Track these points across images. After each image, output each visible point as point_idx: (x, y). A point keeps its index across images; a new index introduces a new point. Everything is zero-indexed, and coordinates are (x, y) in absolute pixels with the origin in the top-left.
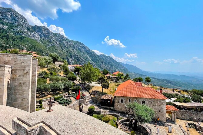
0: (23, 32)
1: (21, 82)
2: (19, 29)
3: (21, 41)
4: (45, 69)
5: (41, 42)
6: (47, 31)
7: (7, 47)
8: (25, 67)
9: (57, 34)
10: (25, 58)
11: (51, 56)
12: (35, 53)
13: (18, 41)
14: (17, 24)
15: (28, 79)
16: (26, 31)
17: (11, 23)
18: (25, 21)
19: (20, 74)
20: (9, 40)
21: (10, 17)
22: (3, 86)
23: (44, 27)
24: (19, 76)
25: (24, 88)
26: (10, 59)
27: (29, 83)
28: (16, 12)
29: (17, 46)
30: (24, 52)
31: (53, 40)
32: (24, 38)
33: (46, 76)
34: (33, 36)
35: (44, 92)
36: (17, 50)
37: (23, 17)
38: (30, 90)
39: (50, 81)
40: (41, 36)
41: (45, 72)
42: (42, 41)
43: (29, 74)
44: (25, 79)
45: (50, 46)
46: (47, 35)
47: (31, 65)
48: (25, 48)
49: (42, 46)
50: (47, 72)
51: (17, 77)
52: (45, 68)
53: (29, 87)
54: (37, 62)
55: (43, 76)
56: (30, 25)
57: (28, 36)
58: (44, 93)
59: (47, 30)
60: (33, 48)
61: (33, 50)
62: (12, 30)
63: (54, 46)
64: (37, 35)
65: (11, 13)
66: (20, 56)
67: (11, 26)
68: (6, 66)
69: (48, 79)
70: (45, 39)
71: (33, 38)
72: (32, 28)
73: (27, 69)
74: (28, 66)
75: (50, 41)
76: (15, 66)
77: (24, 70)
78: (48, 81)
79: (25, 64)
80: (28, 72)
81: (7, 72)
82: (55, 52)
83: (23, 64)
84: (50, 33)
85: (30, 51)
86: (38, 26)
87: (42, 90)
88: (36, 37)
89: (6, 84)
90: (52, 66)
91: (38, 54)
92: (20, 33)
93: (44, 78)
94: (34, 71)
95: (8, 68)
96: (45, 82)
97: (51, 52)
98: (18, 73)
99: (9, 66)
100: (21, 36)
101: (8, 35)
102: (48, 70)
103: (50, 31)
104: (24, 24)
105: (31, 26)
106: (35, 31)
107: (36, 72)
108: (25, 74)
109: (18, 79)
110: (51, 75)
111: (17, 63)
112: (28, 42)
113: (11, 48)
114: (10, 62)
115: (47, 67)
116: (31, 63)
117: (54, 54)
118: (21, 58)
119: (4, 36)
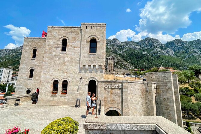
0: (157, 52)
1: (165, 97)
2: (155, 50)
3: (157, 60)
4: (187, 85)
5: (175, 57)
6: (180, 43)
7: (148, 67)
8: (166, 83)
9: (193, 41)
10: (165, 75)
11: (191, 69)
12: (171, 69)
13: (155, 60)
14: (153, 47)
15: (172, 96)
16: (160, 50)
17: (149, 48)
18: (158, 43)
19: (163, 90)
20: (149, 62)
21: (148, 44)
22: (153, 99)
23: (176, 40)
24: (163, 91)
25: (169, 103)
26: (154, 77)
27: (173, 99)
28: (151, 38)
29: (155, 65)
30: (162, 69)
31: (191, 50)
32: (159, 56)
33: (189, 93)
34: (167, 53)
35: (191, 113)
36: (156, 68)
37: (156, 40)
38: (175, 107)
39: (196, 100)
40: (174, 50)
41: (187, 88)
42: (176, 55)
43: (171, 90)
44: (168, 95)
45: (188, 57)
46: (181, 46)
47: (172, 81)
48: (161, 65)
49: (177, 60)
50: (190, 88)
51: (161, 92)
52: (186, 83)
53: (173, 104)
54: (177, 78)
55: (185, 93)
56: (162, 44)
57: (162, 54)
58: (191, 115)
59: (180, 41)
60: (169, 64)
61: (169, 66)
62: (150, 53)
63: (193, 56)
64: (170, 51)
65: (148, 41)
66: (161, 74)
67: (149, 50)
68: (153, 82)
69: (193, 98)
70: (180, 51)
71: (167, 55)
72: (165, 46)
73: (168, 85)
74: (170, 82)
75: (186, 52)
76: (158, 82)
77: (166, 86)
78: (193, 100)
79: (167, 80)
80: (170, 88)
81: (154, 88)
82: (196, 63)
83: (164, 80)
84: (184, 44)
85: (166, 67)
86: (170, 42)
87: (188, 110)
88: (170, 52)
89: (154, 98)
90: (195, 81)
91: (174, 69)
92: (156, 53)
93: (187, 95)
94: (176, 87)
95: (154, 84)
96: (190, 101)
97: (190, 64)
98: (162, 89)
99: (154, 83)
100: (157, 56)
101: (148, 58)
102: (191, 86)
103: (183, 41)
104: (158, 45)
105: (164, 44)
106: (168, 47)
107: (177, 88)
108: (167, 89)
109: (162, 95)
110: (196, 92)
111: (160, 80)
112: (163, 59)
113: (151, 67)
114: (155, 79)
115: (188, 83)
116: (172, 78)
117: (195, 66)
118: (162, 75)
119: (146, 59)
